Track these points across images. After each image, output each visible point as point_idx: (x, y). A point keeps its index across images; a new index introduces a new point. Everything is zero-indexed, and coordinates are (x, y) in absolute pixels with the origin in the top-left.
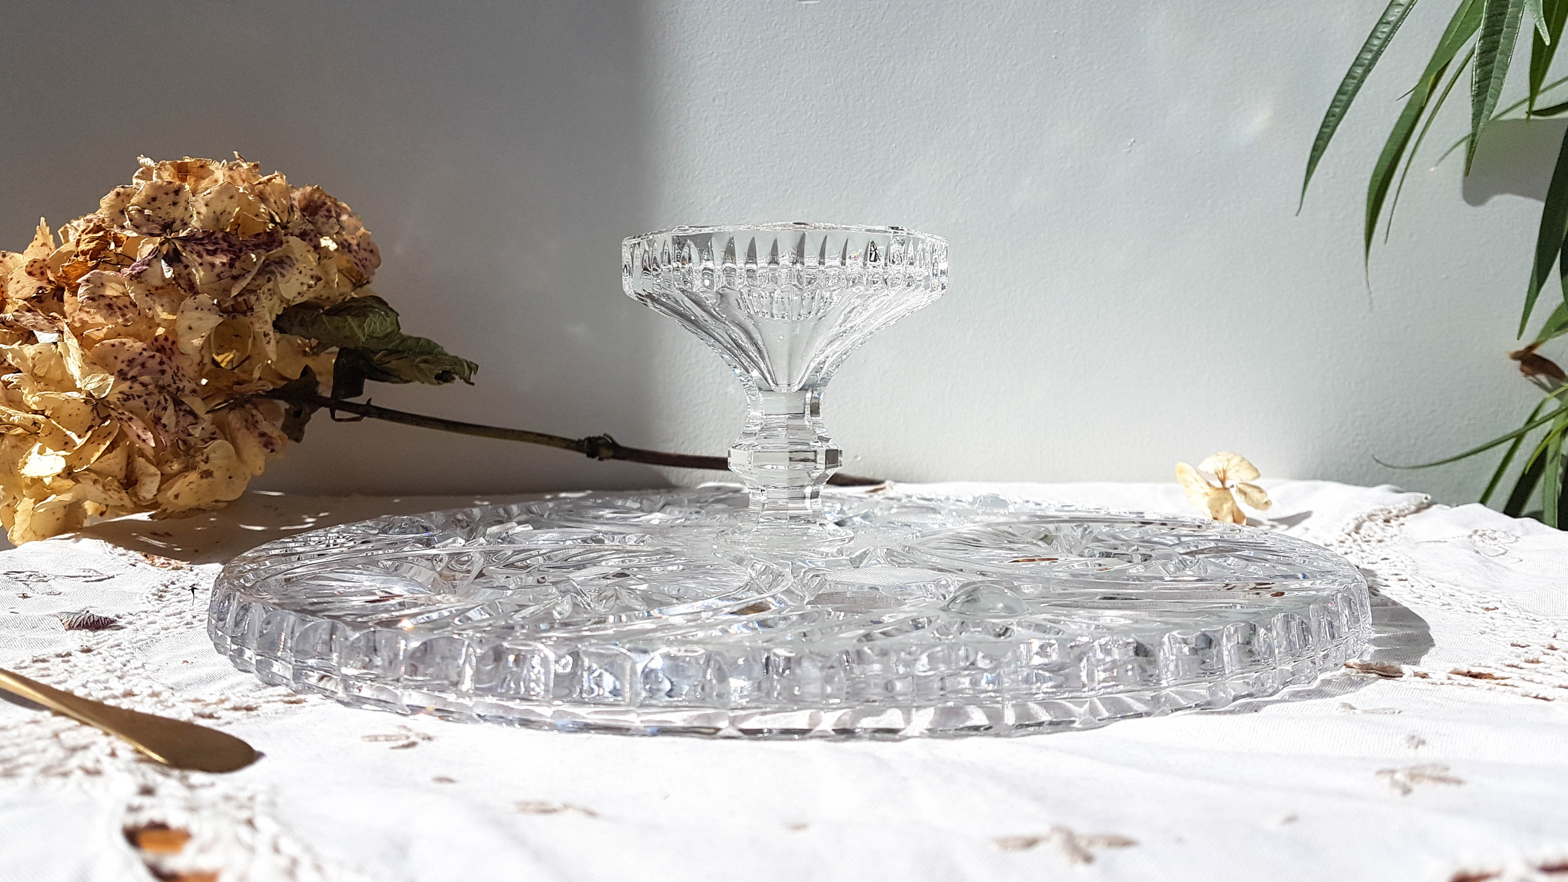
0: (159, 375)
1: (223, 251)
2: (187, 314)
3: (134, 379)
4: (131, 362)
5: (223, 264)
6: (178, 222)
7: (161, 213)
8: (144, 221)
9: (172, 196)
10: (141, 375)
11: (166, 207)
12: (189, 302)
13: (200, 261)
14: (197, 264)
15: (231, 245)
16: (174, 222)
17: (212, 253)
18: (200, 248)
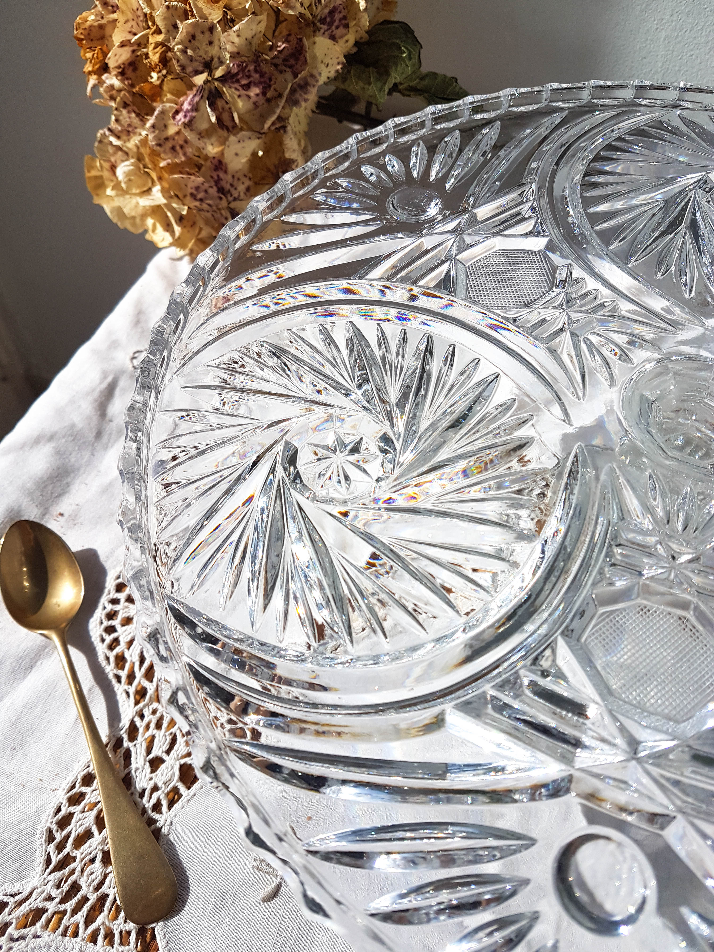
0: (218, 200)
1: (256, 84)
2: (232, 147)
3: (201, 200)
4: (197, 188)
5: (257, 95)
6: (216, 60)
7: (201, 53)
8: (188, 62)
9: (207, 34)
10: (206, 198)
11: (204, 46)
12: (232, 138)
13: (238, 93)
14: (236, 97)
15: (262, 75)
16: (212, 60)
17: (247, 87)
18: (236, 85)
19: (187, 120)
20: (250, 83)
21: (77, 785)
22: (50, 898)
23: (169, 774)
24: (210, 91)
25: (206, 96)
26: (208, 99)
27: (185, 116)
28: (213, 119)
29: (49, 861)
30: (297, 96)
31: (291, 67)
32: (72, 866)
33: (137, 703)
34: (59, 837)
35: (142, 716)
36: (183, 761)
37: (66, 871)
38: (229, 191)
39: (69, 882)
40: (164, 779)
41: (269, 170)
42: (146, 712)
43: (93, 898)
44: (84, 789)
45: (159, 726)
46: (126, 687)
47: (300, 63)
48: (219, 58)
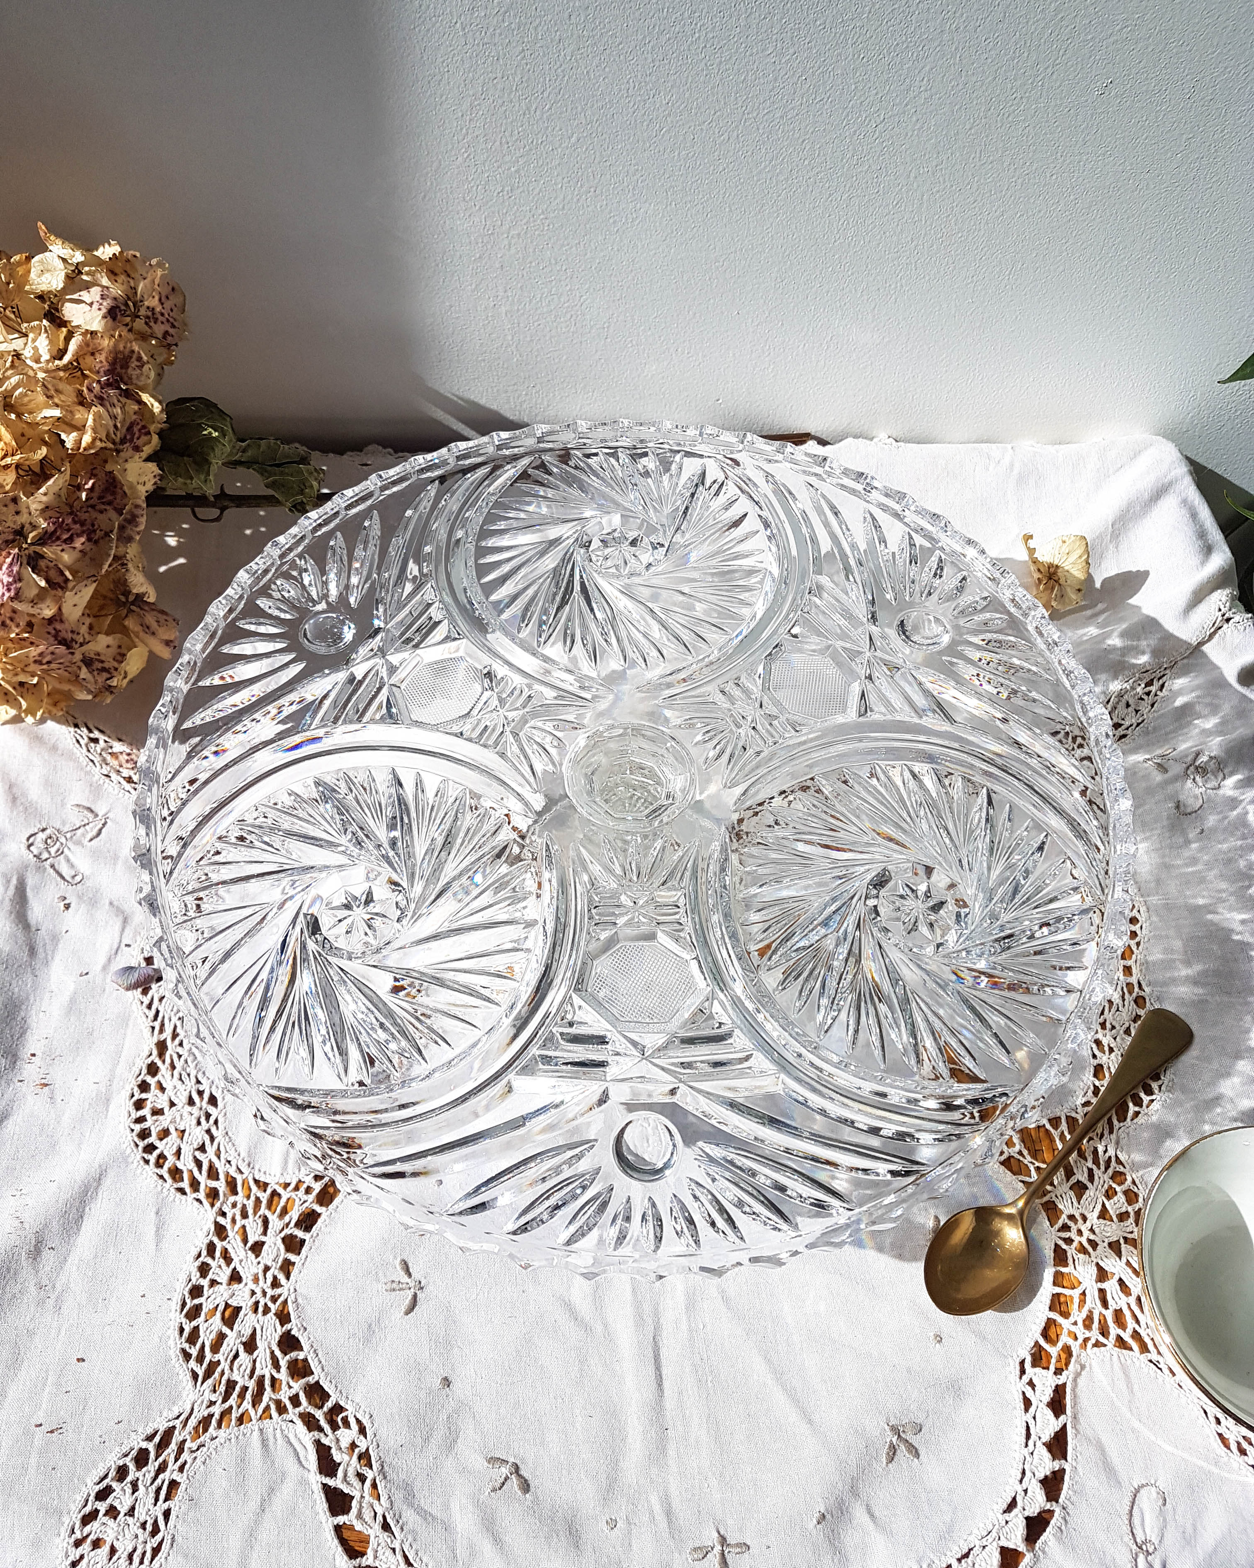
1: (79, 535)
2: (69, 601)
3: (49, 662)
5: (83, 543)
6: (27, 526)
9: (12, 506)
10: (55, 659)
11: (10, 518)
12: (67, 593)
13: (60, 549)
14: (59, 552)
15: (82, 524)
16: (23, 527)
17: (70, 540)
18: (58, 543)
19: (12, 593)
20: (72, 535)
21: (188, 1301)
22: (212, 1403)
23: (275, 1251)
24: (29, 556)
25: (25, 562)
26: (28, 564)
28: (43, 583)
29: (195, 1376)
30: (128, 532)
31: (110, 503)
32: (219, 1369)
33: (212, 1205)
34: (194, 1351)
35: (224, 1214)
36: (282, 1235)
37: (217, 1375)
38: (72, 640)
39: (224, 1382)
40: (272, 1257)
41: (105, 597)
42: (226, 1209)
43: (252, 1384)
44: (197, 1301)
45: (245, 1215)
46: (195, 1195)
47: (119, 497)
48: (31, 523)
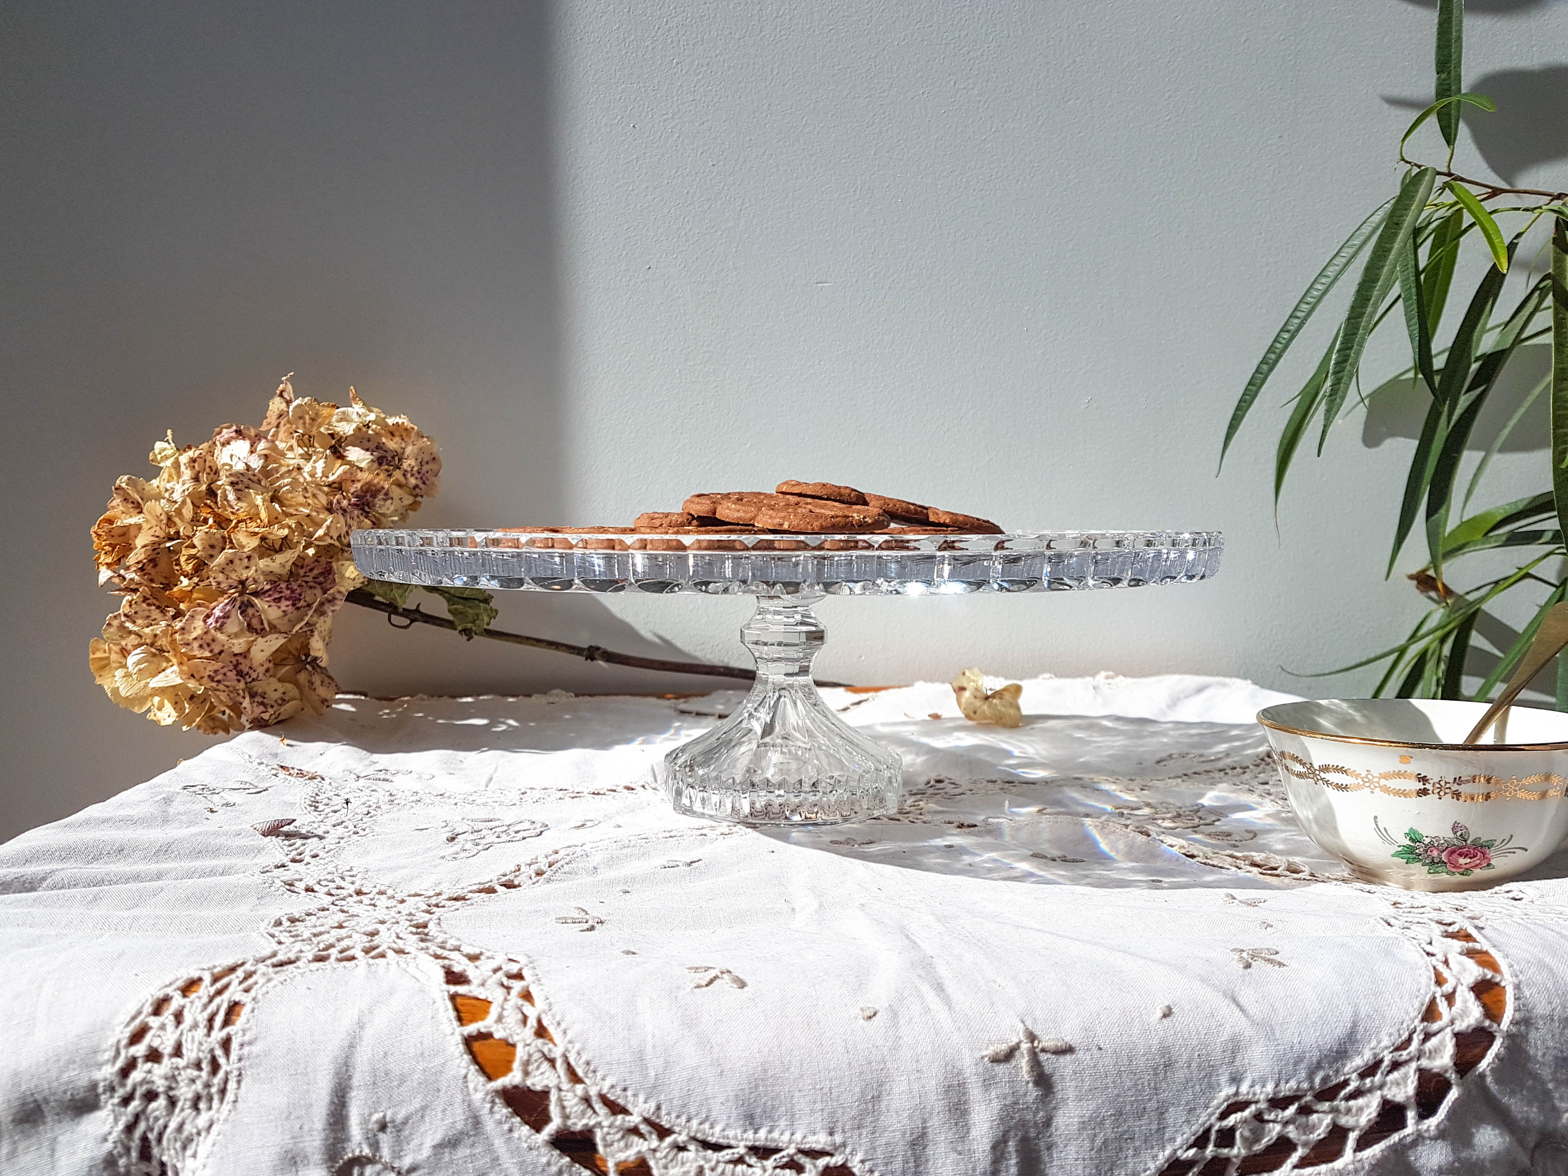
1: (287, 599)
2: (259, 644)
5: (287, 606)
6: (251, 580)
9: (245, 560)
12: (260, 638)
13: (269, 604)
14: (267, 607)
15: (293, 591)
16: (247, 579)
17: (279, 600)
18: (269, 599)
19: (218, 625)
20: (281, 597)
24: (243, 602)
25: (238, 605)
26: (240, 607)
27: (217, 622)
28: (244, 625)
30: (325, 608)
31: (320, 584)
38: (248, 673)
41: (290, 652)
47: (329, 581)
48: (254, 579)
